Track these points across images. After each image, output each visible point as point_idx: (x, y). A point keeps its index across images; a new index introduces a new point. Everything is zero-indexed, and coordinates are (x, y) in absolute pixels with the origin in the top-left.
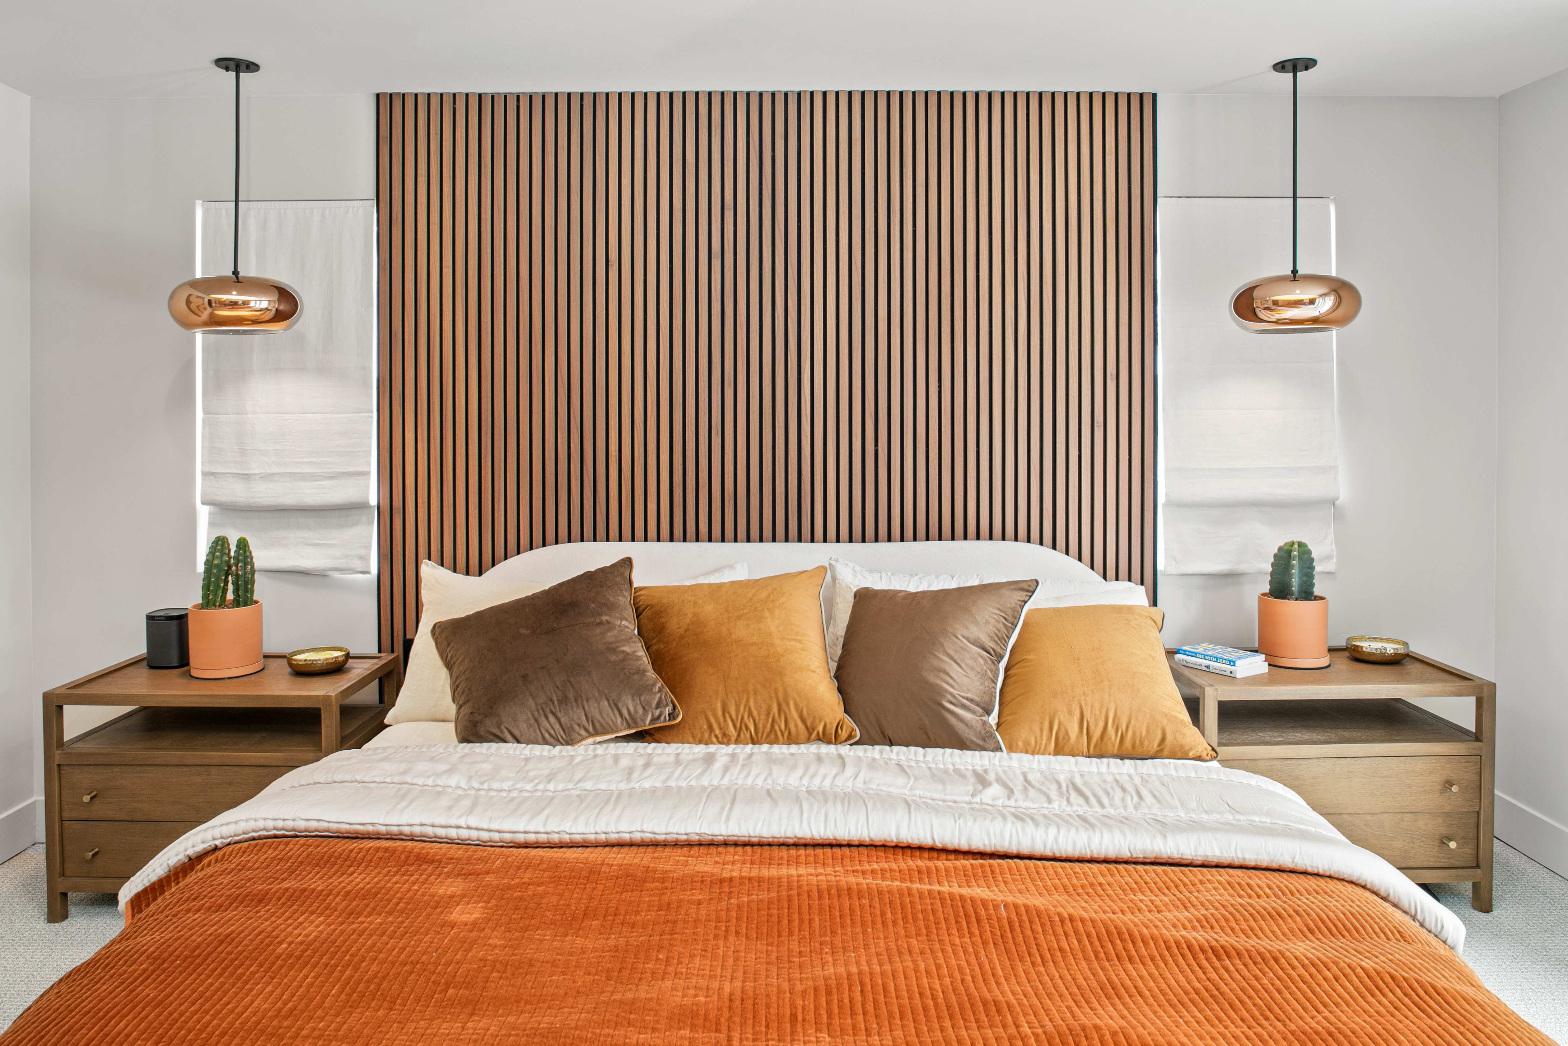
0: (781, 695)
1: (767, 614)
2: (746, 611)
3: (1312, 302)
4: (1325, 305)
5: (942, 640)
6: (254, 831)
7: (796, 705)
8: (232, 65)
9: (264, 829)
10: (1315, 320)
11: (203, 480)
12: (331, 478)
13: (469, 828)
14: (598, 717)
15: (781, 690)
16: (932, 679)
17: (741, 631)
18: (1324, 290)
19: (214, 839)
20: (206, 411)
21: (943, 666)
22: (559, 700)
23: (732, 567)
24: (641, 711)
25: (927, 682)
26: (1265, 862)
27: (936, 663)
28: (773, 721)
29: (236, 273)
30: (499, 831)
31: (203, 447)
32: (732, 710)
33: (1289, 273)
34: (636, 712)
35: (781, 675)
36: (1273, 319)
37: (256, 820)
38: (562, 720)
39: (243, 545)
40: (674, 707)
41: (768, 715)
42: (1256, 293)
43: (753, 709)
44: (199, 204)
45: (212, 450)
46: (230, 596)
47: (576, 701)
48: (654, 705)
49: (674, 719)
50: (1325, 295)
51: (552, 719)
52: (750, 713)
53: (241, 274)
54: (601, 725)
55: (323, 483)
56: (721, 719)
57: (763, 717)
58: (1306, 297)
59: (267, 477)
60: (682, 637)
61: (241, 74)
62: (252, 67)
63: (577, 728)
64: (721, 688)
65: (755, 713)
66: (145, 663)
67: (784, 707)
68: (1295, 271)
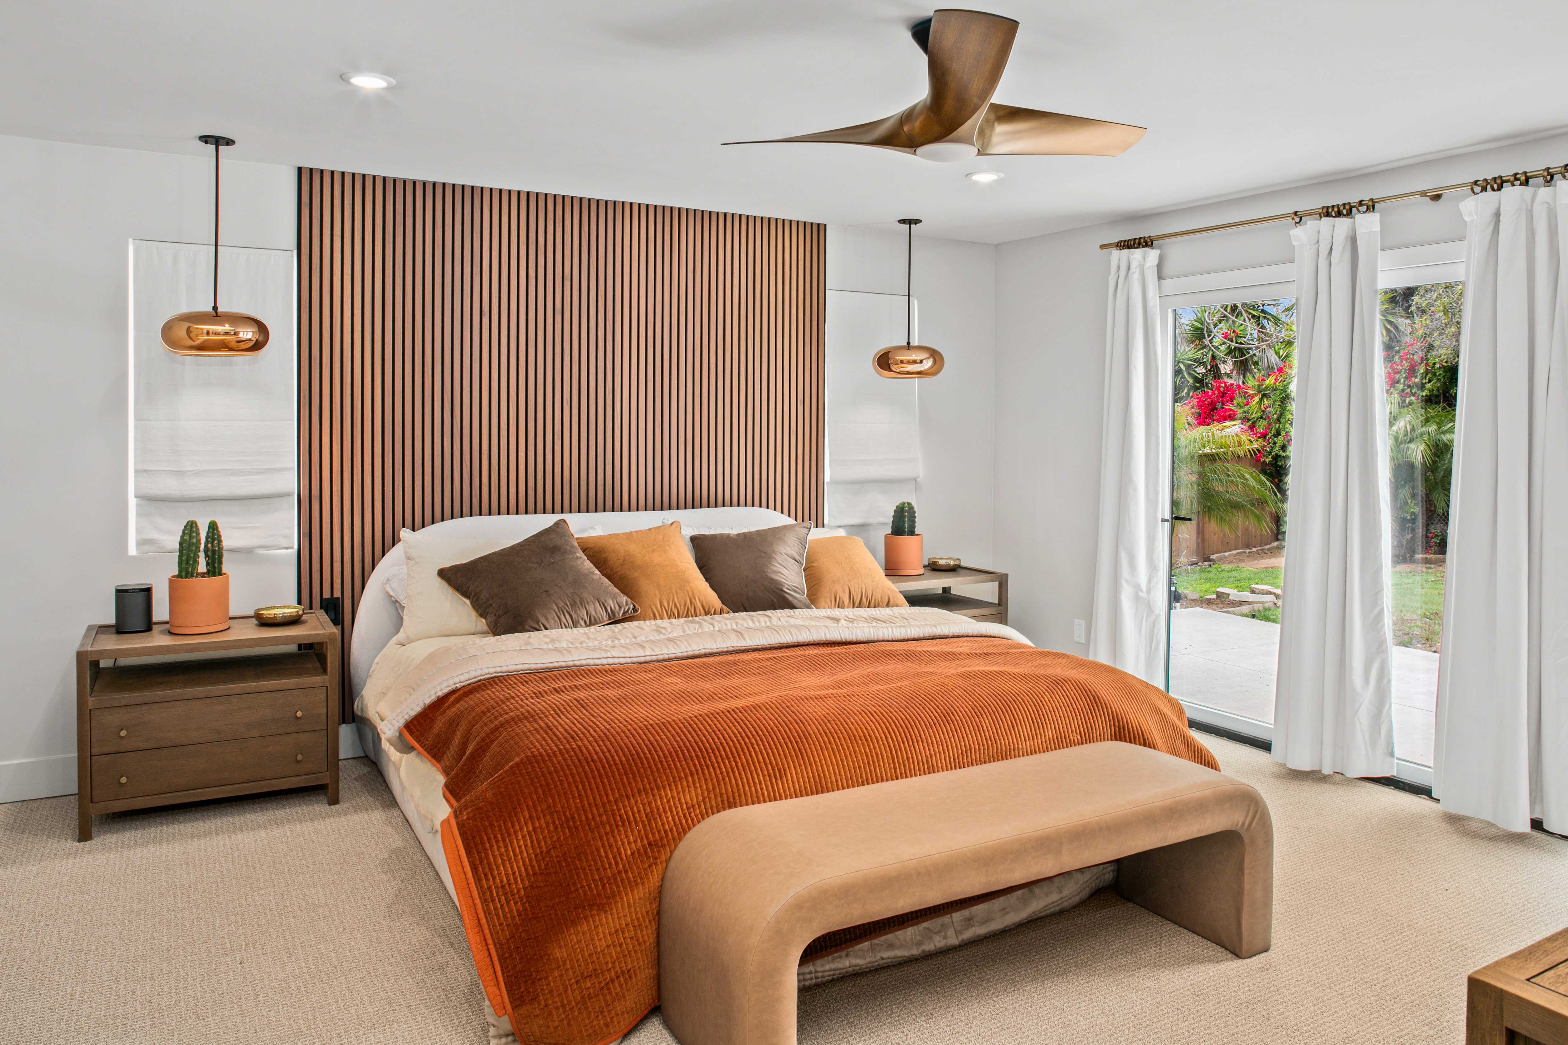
0: (690, 593)
1: (668, 548)
2: (655, 547)
3: (921, 362)
4: (928, 364)
5: (774, 556)
6: (481, 676)
7: (699, 598)
8: (213, 140)
9: (488, 674)
10: (919, 373)
11: (135, 476)
12: (258, 473)
13: (613, 657)
14: (594, 613)
15: (690, 591)
16: (775, 577)
17: (657, 558)
18: (927, 355)
19: (455, 684)
20: (137, 418)
21: (779, 570)
22: (571, 605)
23: (592, 528)
24: (617, 608)
25: (772, 579)
26: (976, 633)
27: (775, 569)
28: (688, 609)
29: (215, 308)
30: (630, 657)
31: (136, 449)
32: (666, 604)
33: (906, 344)
34: (615, 608)
35: (688, 582)
36: (898, 371)
37: (481, 669)
38: (574, 616)
39: (213, 527)
40: (634, 605)
41: (685, 605)
42: (890, 354)
43: (677, 603)
44: (131, 240)
45: (143, 451)
46: (202, 567)
47: (581, 604)
48: (624, 604)
49: (637, 611)
50: (928, 358)
51: (568, 617)
52: (675, 605)
53: (219, 310)
54: (595, 618)
55: (251, 477)
56: (660, 610)
57: (682, 607)
58: (918, 358)
59: (198, 474)
60: (622, 565)
61: (220, 147)
62: (230, 142)
63: (581, 621)
64: (657, 592)
65: (678, 605)
66: (114, 629)
67: (693, 600)
68: (908, 343)
